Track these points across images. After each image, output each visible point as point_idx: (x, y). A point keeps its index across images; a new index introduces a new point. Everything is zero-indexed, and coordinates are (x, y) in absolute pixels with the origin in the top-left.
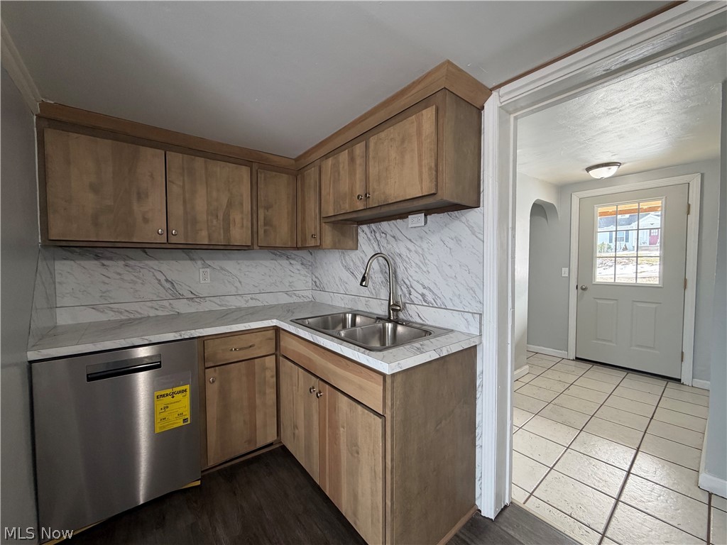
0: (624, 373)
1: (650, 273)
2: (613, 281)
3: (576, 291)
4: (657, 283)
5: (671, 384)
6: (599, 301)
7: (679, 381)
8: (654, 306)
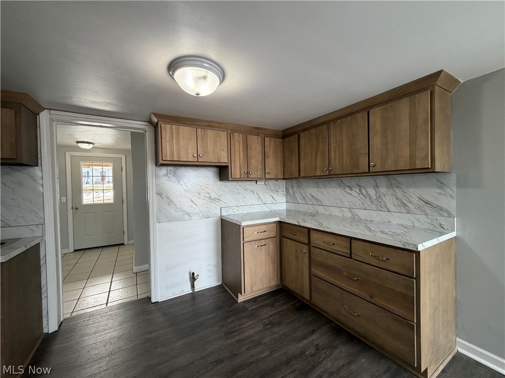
0: (101, 249)
1: (108, 197)
2: (92, 202)
3: (72, 210)
4: (112, 202)
5: (121, 247)
6: (86, 214)
7: (123, 244)
8: (112, 213)
